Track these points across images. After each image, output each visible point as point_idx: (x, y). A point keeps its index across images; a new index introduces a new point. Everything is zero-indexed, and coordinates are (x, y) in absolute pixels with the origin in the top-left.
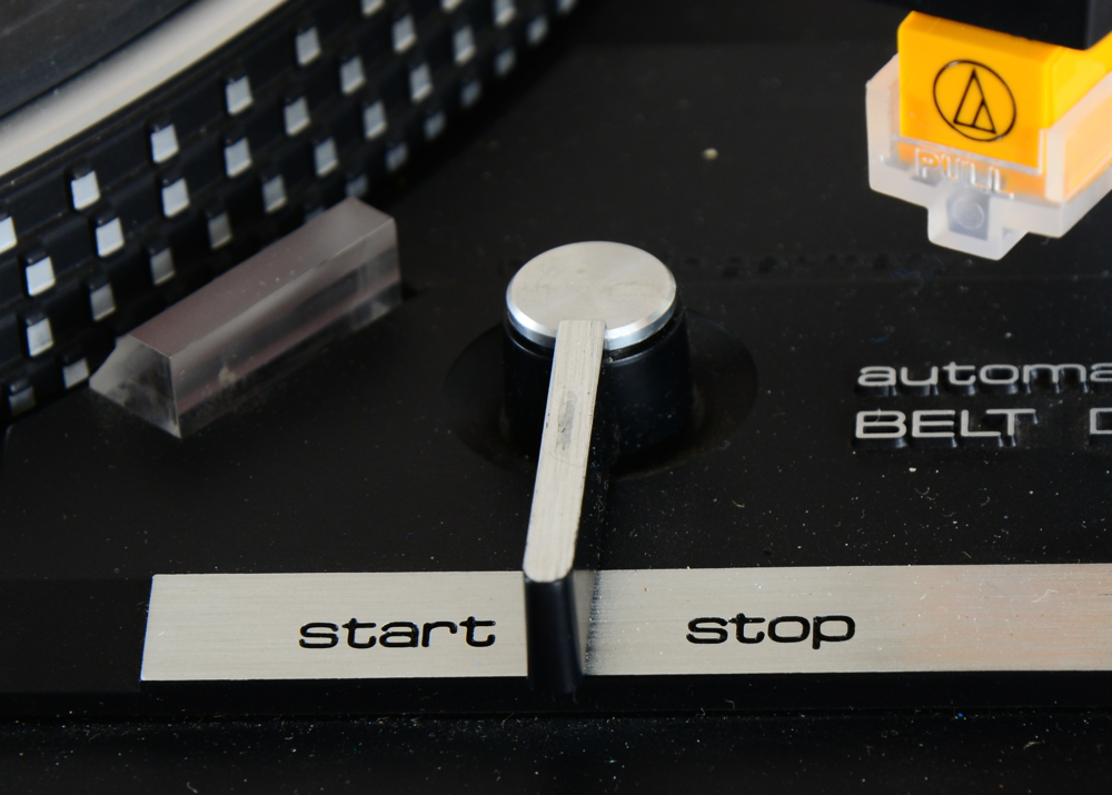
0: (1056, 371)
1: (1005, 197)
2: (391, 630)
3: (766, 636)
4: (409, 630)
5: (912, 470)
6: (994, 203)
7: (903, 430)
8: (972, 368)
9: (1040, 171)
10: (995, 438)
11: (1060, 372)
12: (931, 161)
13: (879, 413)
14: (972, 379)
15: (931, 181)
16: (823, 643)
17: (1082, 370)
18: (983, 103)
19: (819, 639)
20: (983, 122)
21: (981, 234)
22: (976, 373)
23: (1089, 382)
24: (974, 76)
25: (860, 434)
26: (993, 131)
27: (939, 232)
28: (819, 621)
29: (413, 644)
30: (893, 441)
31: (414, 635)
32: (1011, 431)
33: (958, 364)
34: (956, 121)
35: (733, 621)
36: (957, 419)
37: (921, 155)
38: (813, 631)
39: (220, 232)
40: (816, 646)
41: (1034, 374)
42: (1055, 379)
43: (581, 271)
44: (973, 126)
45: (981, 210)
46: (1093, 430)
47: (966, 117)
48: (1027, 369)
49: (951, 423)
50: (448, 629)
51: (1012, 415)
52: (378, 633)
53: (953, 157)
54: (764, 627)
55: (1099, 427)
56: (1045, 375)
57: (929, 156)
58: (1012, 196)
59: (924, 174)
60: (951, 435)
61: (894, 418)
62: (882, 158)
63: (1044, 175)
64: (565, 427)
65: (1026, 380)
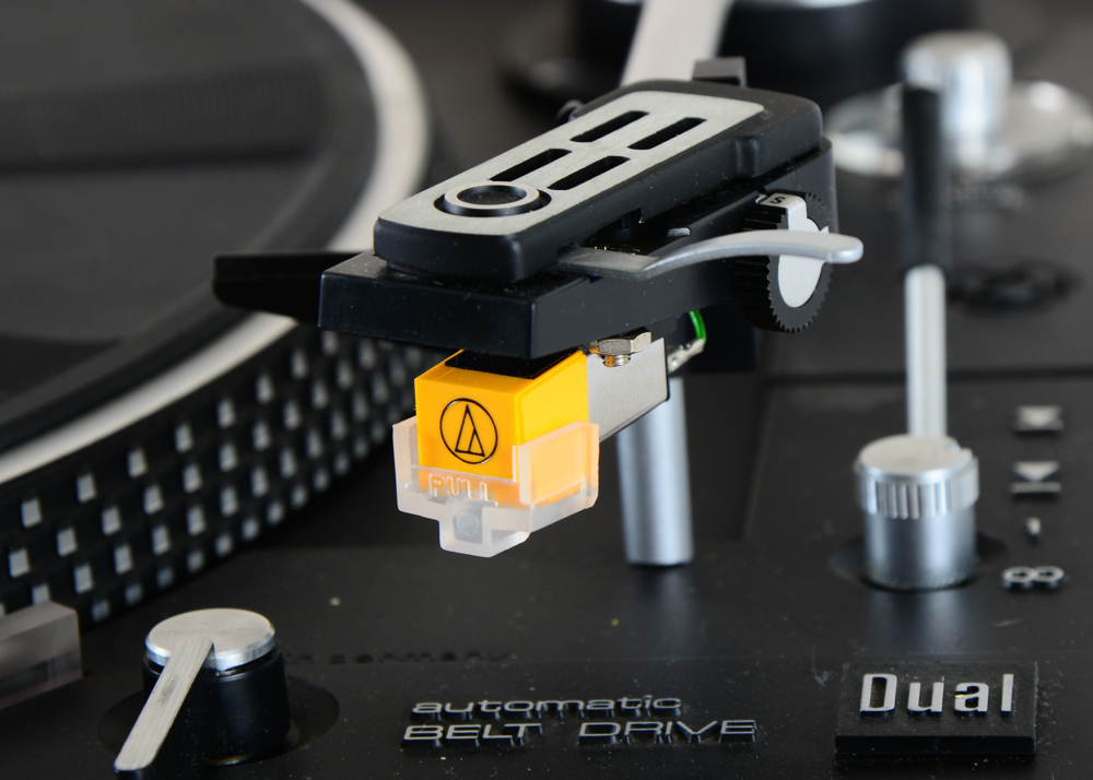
0: (561, 705)
1: (491, 505)
5: (443, 758)
6: (486, 511)
7: (440, 735)
9: (515, 480)
10: (509, 739)
11: (564, 705)
12: (440, 483)
13: (424, 726)
14: (499, 709)
15: (441, 500)
17: (581, 703)
18: (475, 432)
20: (476, 448)
21: (477, 539)
22: (502, 705)
23: (585, 710)
24: (467, 410)
25: (407, 737)
26: (483, 454)
27: (448, 541)
30: (433, 741)
32: (520, 734)
33: (489, 700)
34: (457, 450)
36: (482, 729)
37: (433, 478)
41: (546, 706)
42: (560, 708)
43: (205, 624)
44: (469, 452)
45: (477, 519)
46: (582, 734)
47: (464, 446)
48: (540, 703)
49: (477, 731)
51: (522, 727)
53: (455, 477)
55: (586, 732)
56: (553, 707)
57: (439, 479)
58: (496, 504)
59: (436, 495)
60: (475, 737)
61: (434, 729)
62: (406, 486)
63: (518, 484)
64: (167, 693)
65: (538, 708)
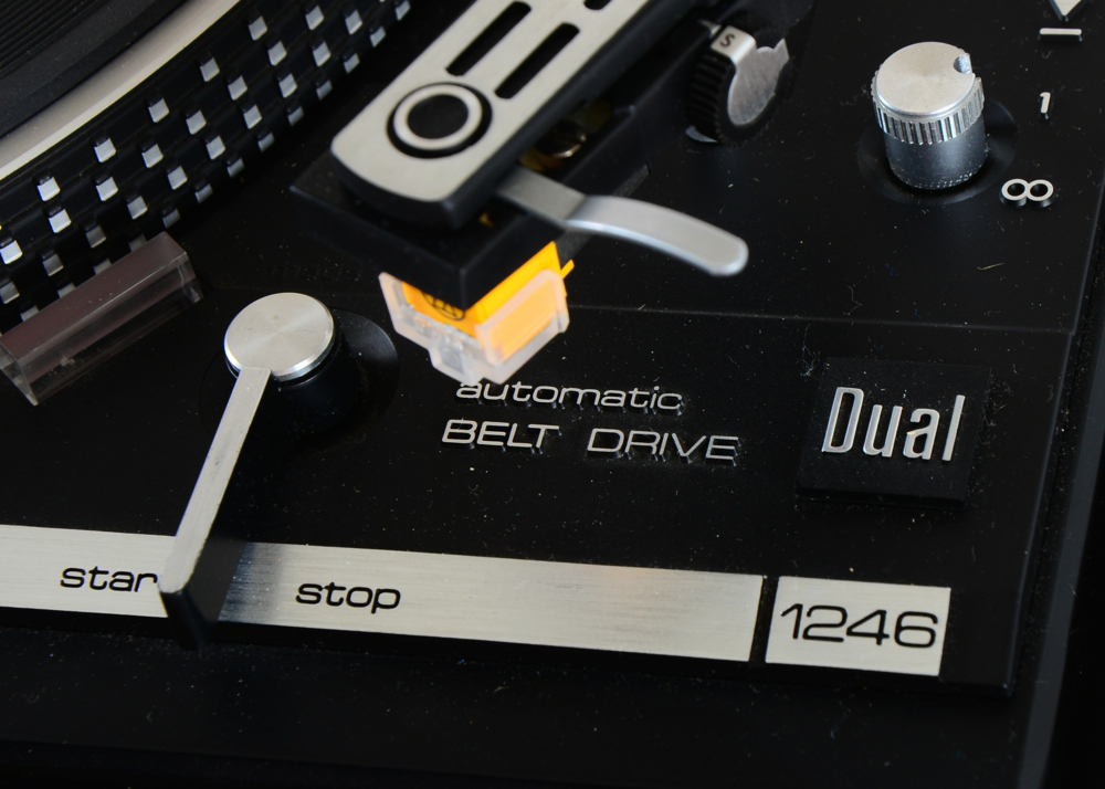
2: (118, 577)
3: (345, 602)
4: (128, 578)
5: (472, 469)
7: (473, 437)
8: (530, 387)
10: (528, 449)
11: (584, 395)
13: (462, 422)
14: (528, 397)
16: (378, 609)
17: (598, 393)
19: (377, 605)
22: (531, 392)
23: (599, 406)
25: (445, 439)
28: (380, 592)
29: (129, 589)
30: (465, 445)
31: (130, 582)
32: (539, 444)
35: (327, 588)
36: (508, 430)
38: (374, 602)
39: (96, 238)
40: (374, 611)
41: (567, 396)
42: (579, 401)
46: (590, 448)
48: (565, 390)
49: (503, 434)
50: (152, 579)
51: (543, 428)
52: (109, 578)
54: (344, 594)
55: (594, 445)
56: (574, 397)
60: (501, 444)
61: (469, 427)
65: (561, 400)
